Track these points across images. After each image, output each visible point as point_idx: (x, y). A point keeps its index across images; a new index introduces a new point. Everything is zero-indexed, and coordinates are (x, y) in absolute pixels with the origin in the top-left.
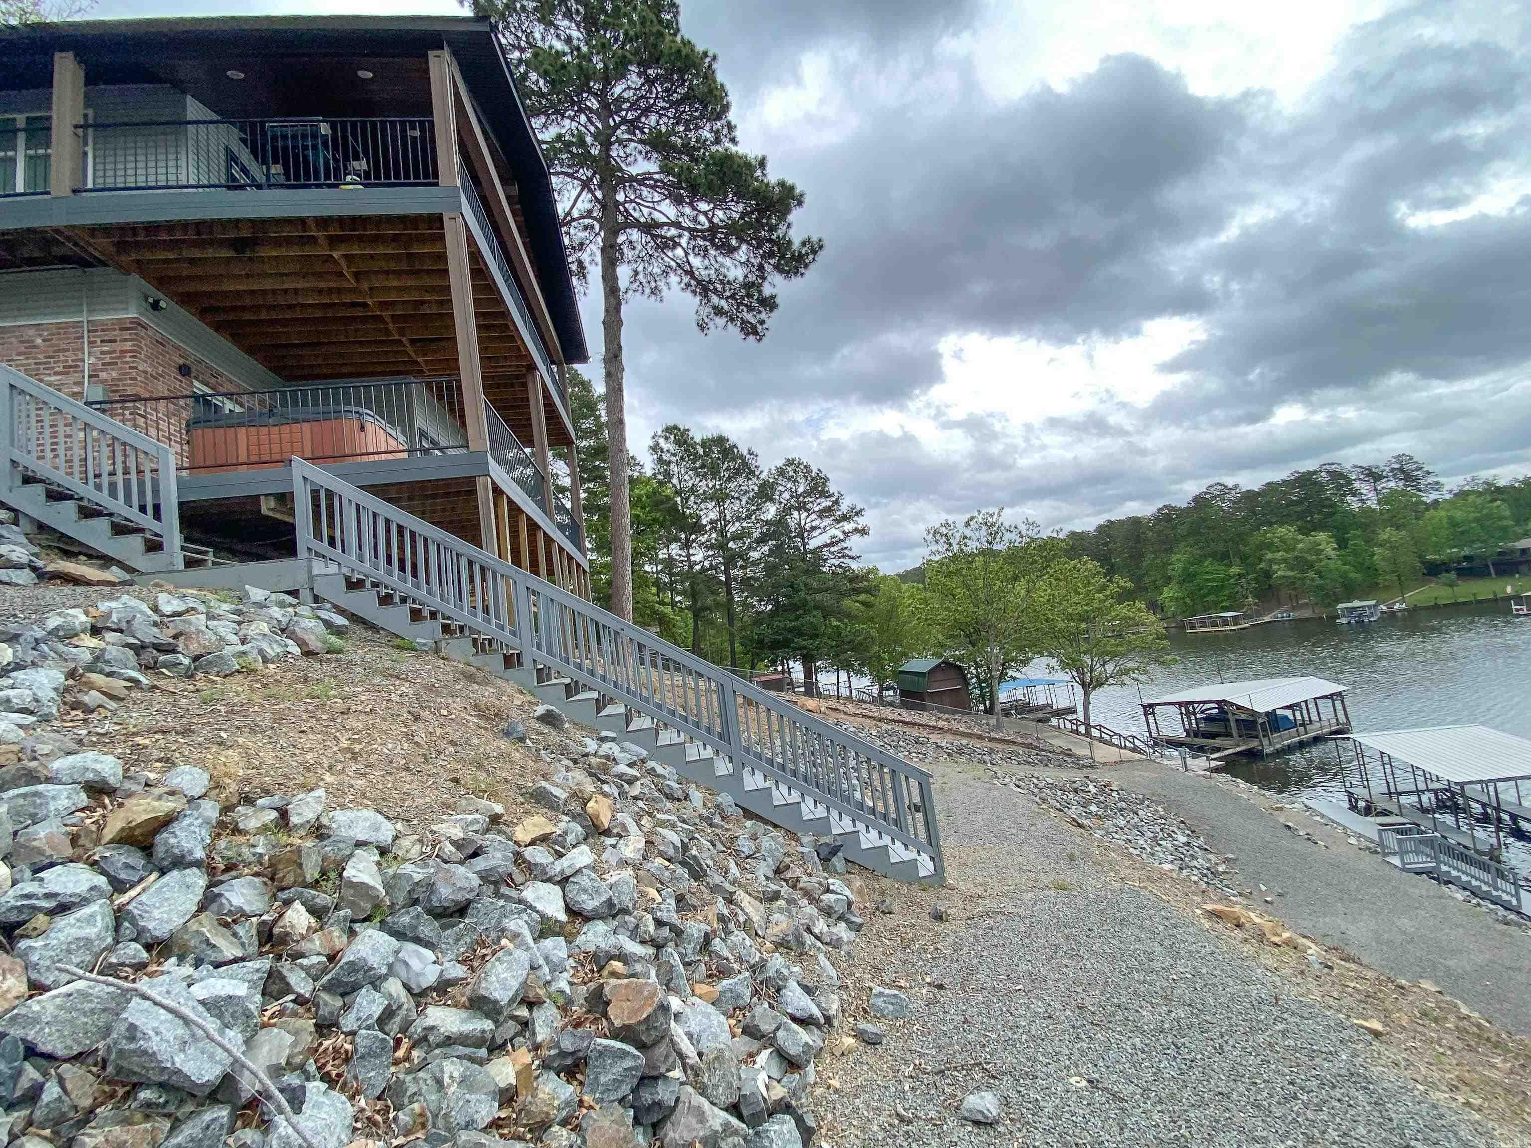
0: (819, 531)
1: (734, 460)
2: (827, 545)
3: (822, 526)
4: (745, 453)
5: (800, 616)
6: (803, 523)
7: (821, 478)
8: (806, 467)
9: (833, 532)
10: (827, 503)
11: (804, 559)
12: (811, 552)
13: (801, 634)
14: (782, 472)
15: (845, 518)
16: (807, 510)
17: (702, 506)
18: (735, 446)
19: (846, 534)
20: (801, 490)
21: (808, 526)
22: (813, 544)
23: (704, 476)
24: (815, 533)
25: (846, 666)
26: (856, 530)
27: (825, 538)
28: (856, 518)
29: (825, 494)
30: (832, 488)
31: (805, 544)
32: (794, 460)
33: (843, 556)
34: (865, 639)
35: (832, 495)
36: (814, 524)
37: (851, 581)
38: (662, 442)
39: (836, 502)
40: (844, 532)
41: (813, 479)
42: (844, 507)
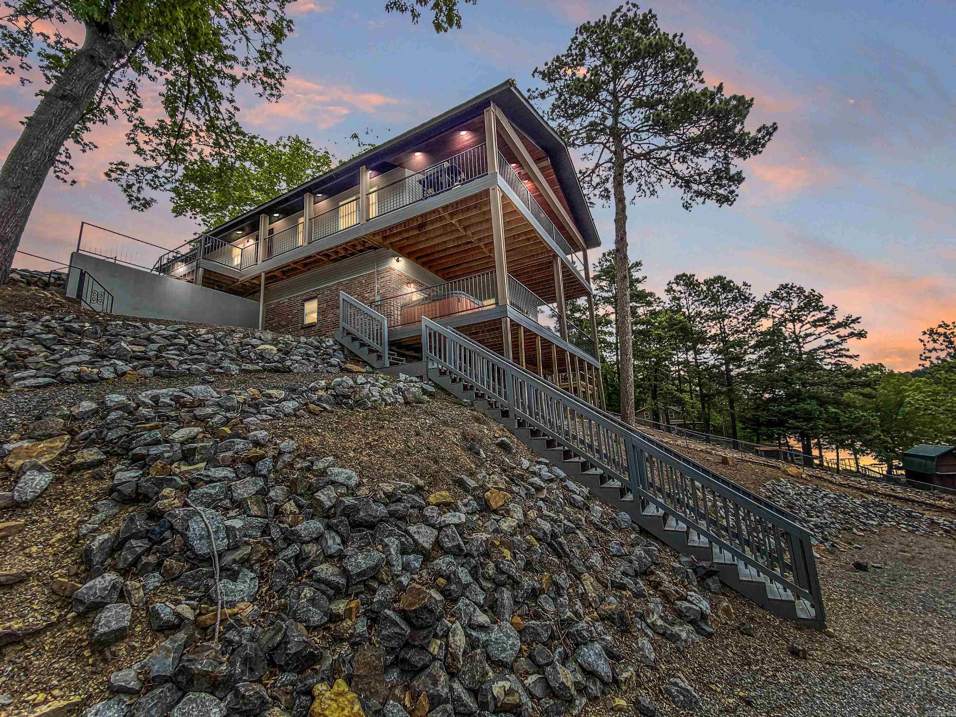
0: (814, 337)
1: (731, 291)
2: (823, 348)
3: (817, 332)
4: (740, 284)
5: (793, 403)
6: (797, 332)
7: (814, 296)
8: (799, 289)
9: (829, 337)
10: (822, 314)
11: (799, 359)
12: (806, 353)
13: (795, 417)
14: (775, 295)
15: (839, 325)
16: (802, 321)
17: (705, 324)
18: (731, 281)
19: (843, 339)
20: (795, 306)
21: (802, 334)
22: (807, 348)
23: (707, 304)
24: (809, 339)
25: (841, 445)
26: (852, 335)
27: (821, 342)
28: (852, 325)
29: (819, 308)
30: (825, 302)
31: (800, 347)
32: (787, 285)
33: (840, 356)
34: (864, 425)
35: (827, 308)
36: (808, 332)
37: (848, 376)
38: (674, 286)
39: (832, 313)
40: (839, 336)
41: (806, 297)
42: (839, 317)
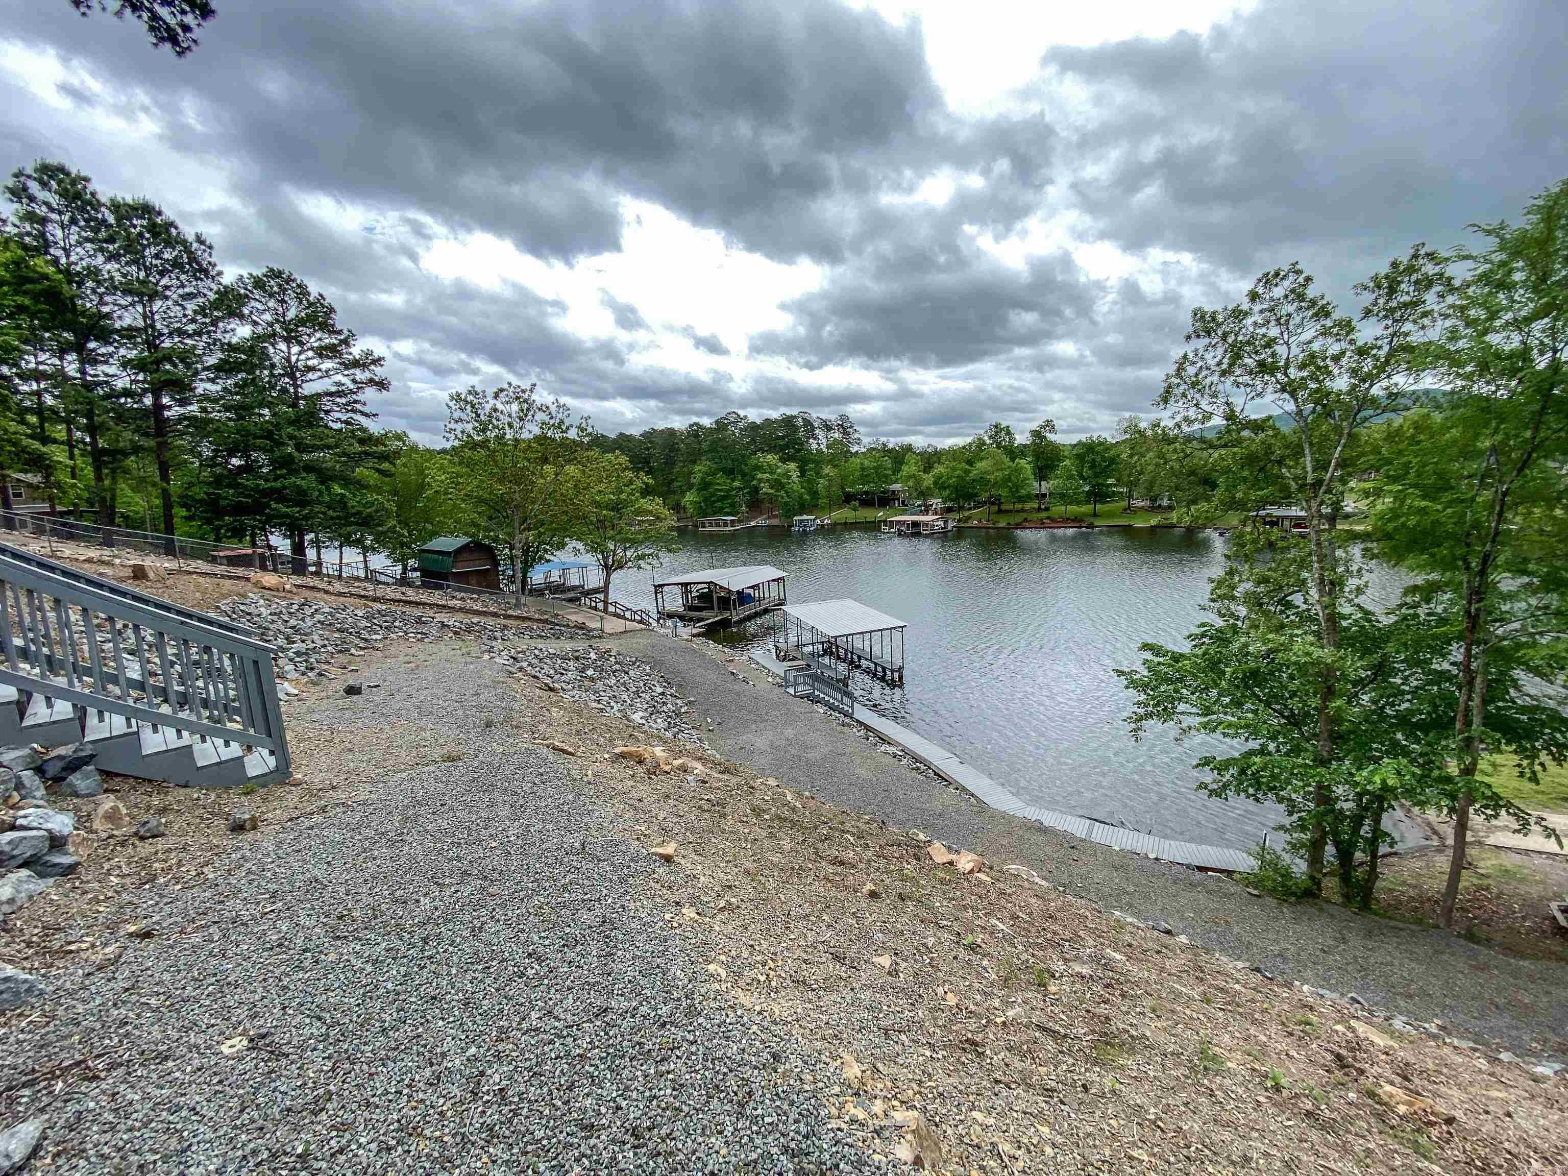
0: (319, 374)
1: (170, 243)
2: (331, 394)
3: (324, 367)
4: (191, 238)
5: (282, 476)
6: (294, 359)
7: (323, 306)
8: (299, 286)
9: (339, 378)
11: (294, 405)
12: (305, 398)
13: (282, 499)
14: (259, 283)
15: (355, 364)
16: (301, 344)
17: (108, 299)
18: (172, 224)
19: (360, 386)
20: (291, 314)
21: (300, 364)
22: (308, 389)
23: (113, 257)
24: (310, 376)
25: (347, 541)
26: (371, 381)
28: (372, 367)
29: (326, 327)
30: (340, 321)
31: (296, 386)
32: (280, 273)
33: (354, 411)
34: (377, 511)
35: (340, 332)
36: (310, 363)
37: (362, 442)
38: (34, 187)
39: (345, 342)
40: (354, 381)
42: (356, 351)
